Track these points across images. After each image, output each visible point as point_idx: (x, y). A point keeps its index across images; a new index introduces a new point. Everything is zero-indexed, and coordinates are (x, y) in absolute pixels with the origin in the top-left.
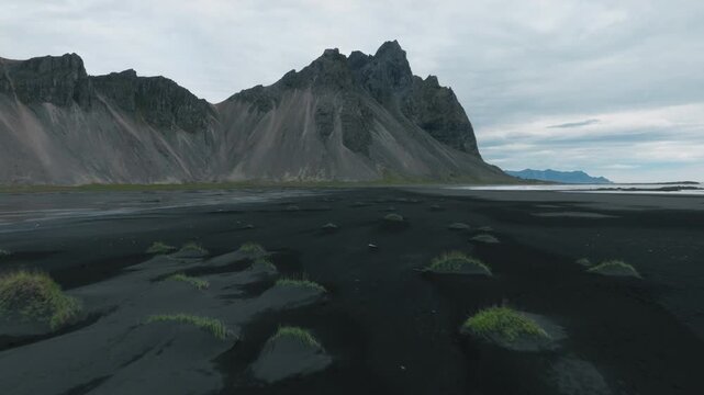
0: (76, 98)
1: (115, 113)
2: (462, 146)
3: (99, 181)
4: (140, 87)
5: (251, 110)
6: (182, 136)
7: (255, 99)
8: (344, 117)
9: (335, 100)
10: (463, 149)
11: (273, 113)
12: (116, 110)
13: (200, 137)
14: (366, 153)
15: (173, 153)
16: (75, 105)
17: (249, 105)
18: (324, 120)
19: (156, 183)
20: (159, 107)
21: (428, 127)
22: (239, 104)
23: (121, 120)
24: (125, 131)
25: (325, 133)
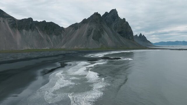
0: (30, 28)
1: (39, 32)
3: (29, 48)
4: (47, 24)
5: (73, 30)
6: (54, 37)
7: (75, 27)
8: (95, 31)
9: (94, 26)
11: (78, 30)
12: (40, 30)
13: (59, 37)
15: (50, 41)
17: (73, 28)
19: (43, 49)
20: (50, 29)
22: (71, 28)
23: (40, 33)
24: (40, 36)
25: (88, 35)
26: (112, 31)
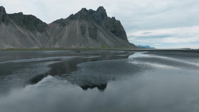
0: (3, 20)
1: (16, 26)
2: (123, 37)
3: (12, 47)
4: (24, 18)
5: (60, 26)
6: (38, 34)
7: (61, 23)
8: (89, 28)
9: (85, 23)
10: (123, 39)
11: (67, 27)
12: (16, 25)
13: (44, 34)
14: (96, 39)
15: (35, 38)
16: (2, 22)
17: (59, 24)
18: (83, 29)
19: (31, 48)
20: (31, 25)
21: (113, 32)
22: (56, 24)
23: (18, 28)
24: (20, 32)
25: (83, 33)
26: (105, 30)
